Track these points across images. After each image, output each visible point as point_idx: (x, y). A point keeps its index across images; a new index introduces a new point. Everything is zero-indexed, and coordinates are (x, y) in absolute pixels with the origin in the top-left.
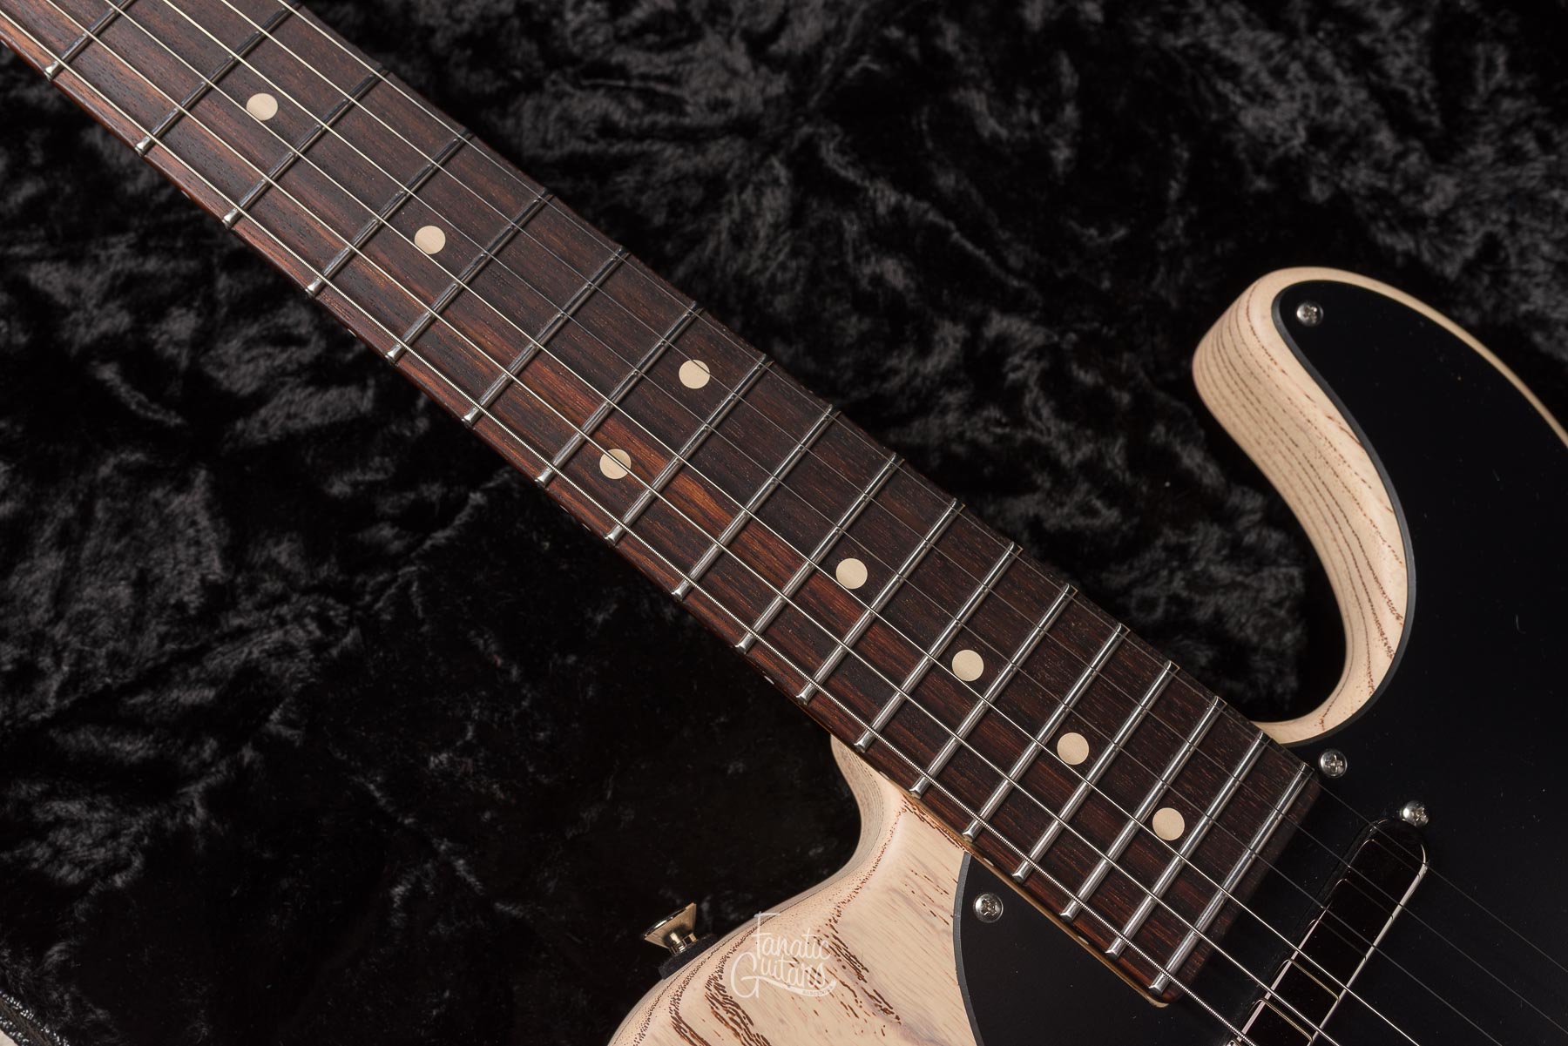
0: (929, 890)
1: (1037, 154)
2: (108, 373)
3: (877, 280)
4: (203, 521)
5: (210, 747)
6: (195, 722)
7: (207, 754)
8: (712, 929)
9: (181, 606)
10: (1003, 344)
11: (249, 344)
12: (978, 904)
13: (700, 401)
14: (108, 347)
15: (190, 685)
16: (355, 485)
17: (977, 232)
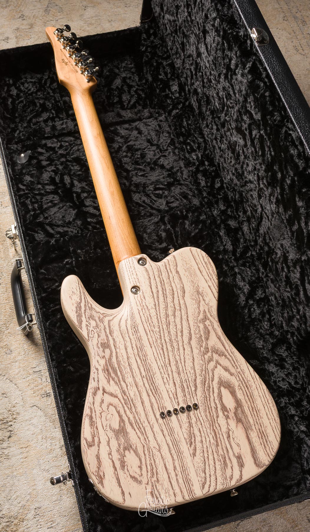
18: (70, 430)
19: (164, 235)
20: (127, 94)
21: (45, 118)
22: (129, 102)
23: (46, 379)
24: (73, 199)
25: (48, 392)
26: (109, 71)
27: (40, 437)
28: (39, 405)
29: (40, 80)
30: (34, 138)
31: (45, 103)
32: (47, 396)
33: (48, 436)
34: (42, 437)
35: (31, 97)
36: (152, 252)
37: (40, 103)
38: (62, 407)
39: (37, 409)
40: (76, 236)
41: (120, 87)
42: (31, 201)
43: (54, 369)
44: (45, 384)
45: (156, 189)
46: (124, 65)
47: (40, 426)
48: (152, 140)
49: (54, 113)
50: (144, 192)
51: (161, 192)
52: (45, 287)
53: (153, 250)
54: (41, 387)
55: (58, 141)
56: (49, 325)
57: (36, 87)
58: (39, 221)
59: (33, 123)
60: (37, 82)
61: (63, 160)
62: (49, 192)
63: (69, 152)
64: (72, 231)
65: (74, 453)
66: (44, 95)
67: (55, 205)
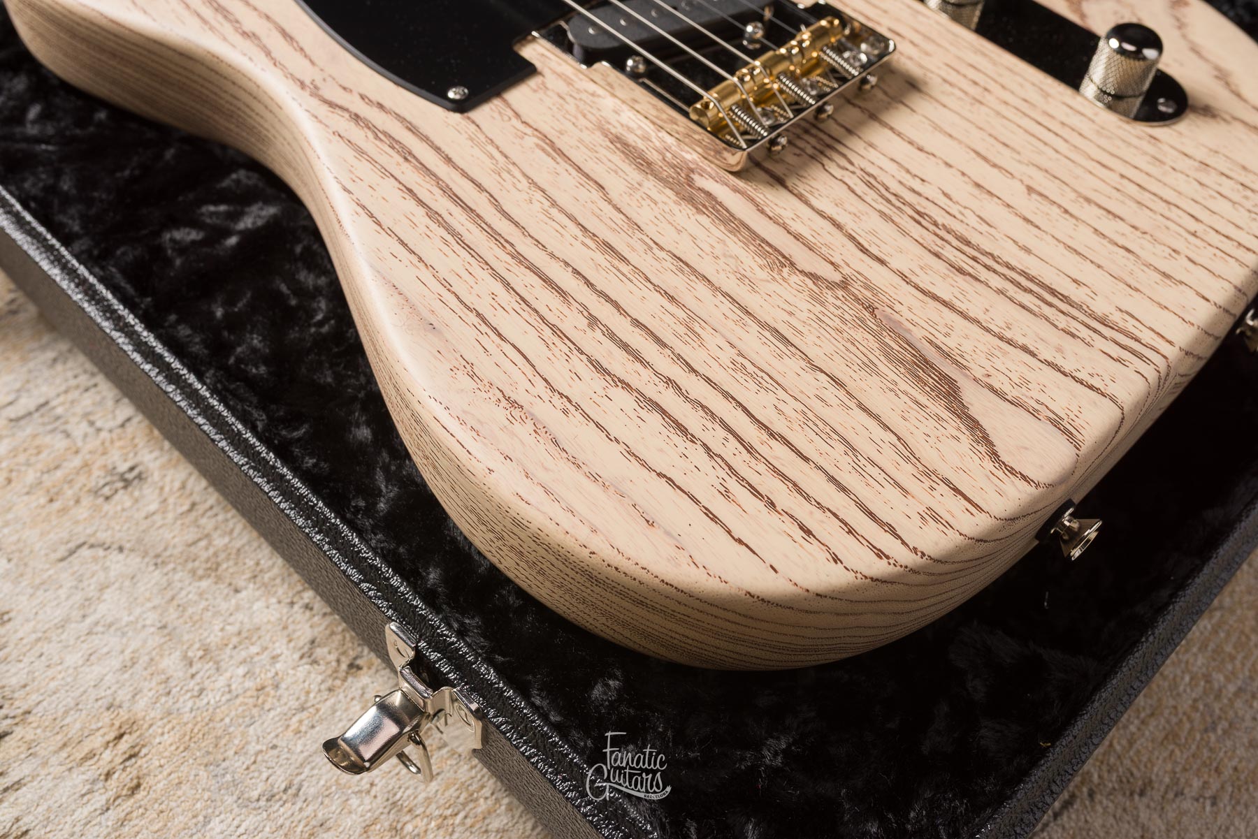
18: (310, 462)
23: (92, 423)
25: (123, 467)
27: (171, 663)
28: (102, 536)
32: (127, 484)
33: (214, 638)
34: (185, 657)
38: (213, 391)
39: (101, 552)
43: (97, 270)
44: (93, 443)
47: (152, 617)
54: (77, 462)
65: (394, 552)
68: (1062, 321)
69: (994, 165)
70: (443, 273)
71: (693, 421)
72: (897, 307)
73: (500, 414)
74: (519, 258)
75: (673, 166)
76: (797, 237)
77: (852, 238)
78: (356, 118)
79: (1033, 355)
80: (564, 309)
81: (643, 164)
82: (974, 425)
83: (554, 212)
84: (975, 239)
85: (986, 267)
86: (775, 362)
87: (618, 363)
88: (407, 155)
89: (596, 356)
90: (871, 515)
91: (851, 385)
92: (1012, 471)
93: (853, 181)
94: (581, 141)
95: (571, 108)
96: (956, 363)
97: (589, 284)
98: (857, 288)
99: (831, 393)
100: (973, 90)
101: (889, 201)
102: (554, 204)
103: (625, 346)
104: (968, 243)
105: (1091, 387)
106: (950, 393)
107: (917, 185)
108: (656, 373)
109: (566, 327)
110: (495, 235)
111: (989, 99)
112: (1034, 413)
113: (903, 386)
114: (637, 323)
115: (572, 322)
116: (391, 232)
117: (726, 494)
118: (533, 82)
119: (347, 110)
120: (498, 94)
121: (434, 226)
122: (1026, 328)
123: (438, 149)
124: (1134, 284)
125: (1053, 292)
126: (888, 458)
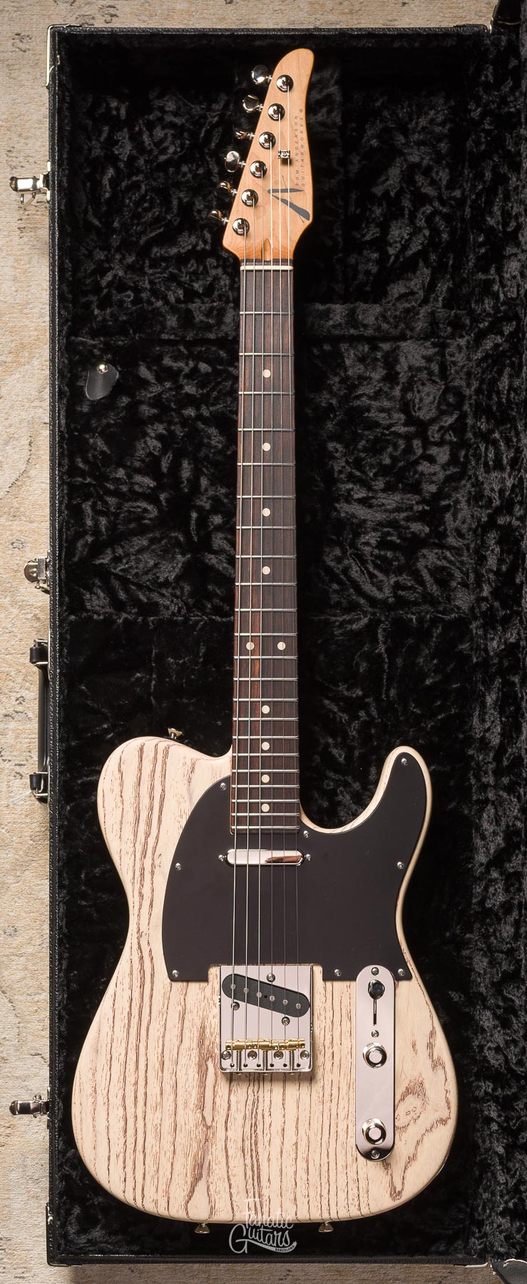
0: (218, 772)
1: (425, 676)
2: (194, 515)
3: (358, 665)
4: (180, 565)
5: (135, 610)
6: (137, 602)
7: (133, 611)
8: (180, 740)
9: (158, 578)
10: (365, 707)
11: (226, 539)
12: (223, 784)
13: (277, 652)
14: (200, 510)
15: (144, 595)
16: (214, 590)
17: (390, 680)
19: (363, 667)
20: (407, 221)
21: (182, 251)
22: (405, 247)
24: (189, 524)
26: (379, 137)
29: (198, 122)
30: (135, 333)
31: (193, 203)
35: (162, 174)
36: (326, 702)
37: (180, 199)
40: (172, 623)
41: (392, 194)
42: (93, 507)
45: (383, 544)
46: (423, 122)
48: (414, 406)
49: (209, 240)
50: (353, 545)
51: (389, 554)
52: (81, 726)
53: (328, 698)
55: (191, 356)
56: (71, 811)
57: (182, 146)
58: (102, 564)
59: (151, 260)
60: (188, 130)
61: (190, 412)
62: (138, 494)
63: (208, 395)
64: (169, 605)
66: (195, 176)
67: (143, 530)
68: (250, 1186)
69: (297, 1128)
70: (115, 1037)
71: (130, 1131)
72: (214, 1146)
73: (90, 1090)
74: (137, 1047)
75: (208, 1051)
76: (214, 1103)
77: (228, 1116)
78: (142, 958)
79: (230, 1188)
80: (133, 1073)
81: (201, 1043)
82: (192, 1191)
83: (161, 1039)
84: (260, 1145)
85: (252, 1155)
86: (166, 1134)
87: (130, 1101)
88: (142, 986)
89: (127, 1095)
90: (143, 1190)
91: (176, 1156)
92: (186, 1209)
93: (251, 1098)
94: (193, 1020)
95: (203, 1004)
96: (209, 1173)
97: (146, 1071)
98: (210, 1132)
99: (170, 1154)
100: (327, 1097)
101: (252, 1113)
102: (164, 1037)
103: (136, 1098)
104: (256, 1144)
105: (233, 1208)
106: (197, 1179)
107: (267, 1114)
108: (135, 1112)
109: (128, 1079)
110: (139, 1034)
111: (327, 1105)
112: (210, 1201)
113: (188, 1168)
114: (146, 1094)
115: (131, 1079)
116: (114, 1011)
117: (118, 1156)
118: (203, 984)
119: (141, 952)
120: (188, 981)
121: (126, 1018)
122: (238, 1181)
123: (152, 990)
124: (283, 1194)
125: (259, 1177)
126: (163, 1181)
